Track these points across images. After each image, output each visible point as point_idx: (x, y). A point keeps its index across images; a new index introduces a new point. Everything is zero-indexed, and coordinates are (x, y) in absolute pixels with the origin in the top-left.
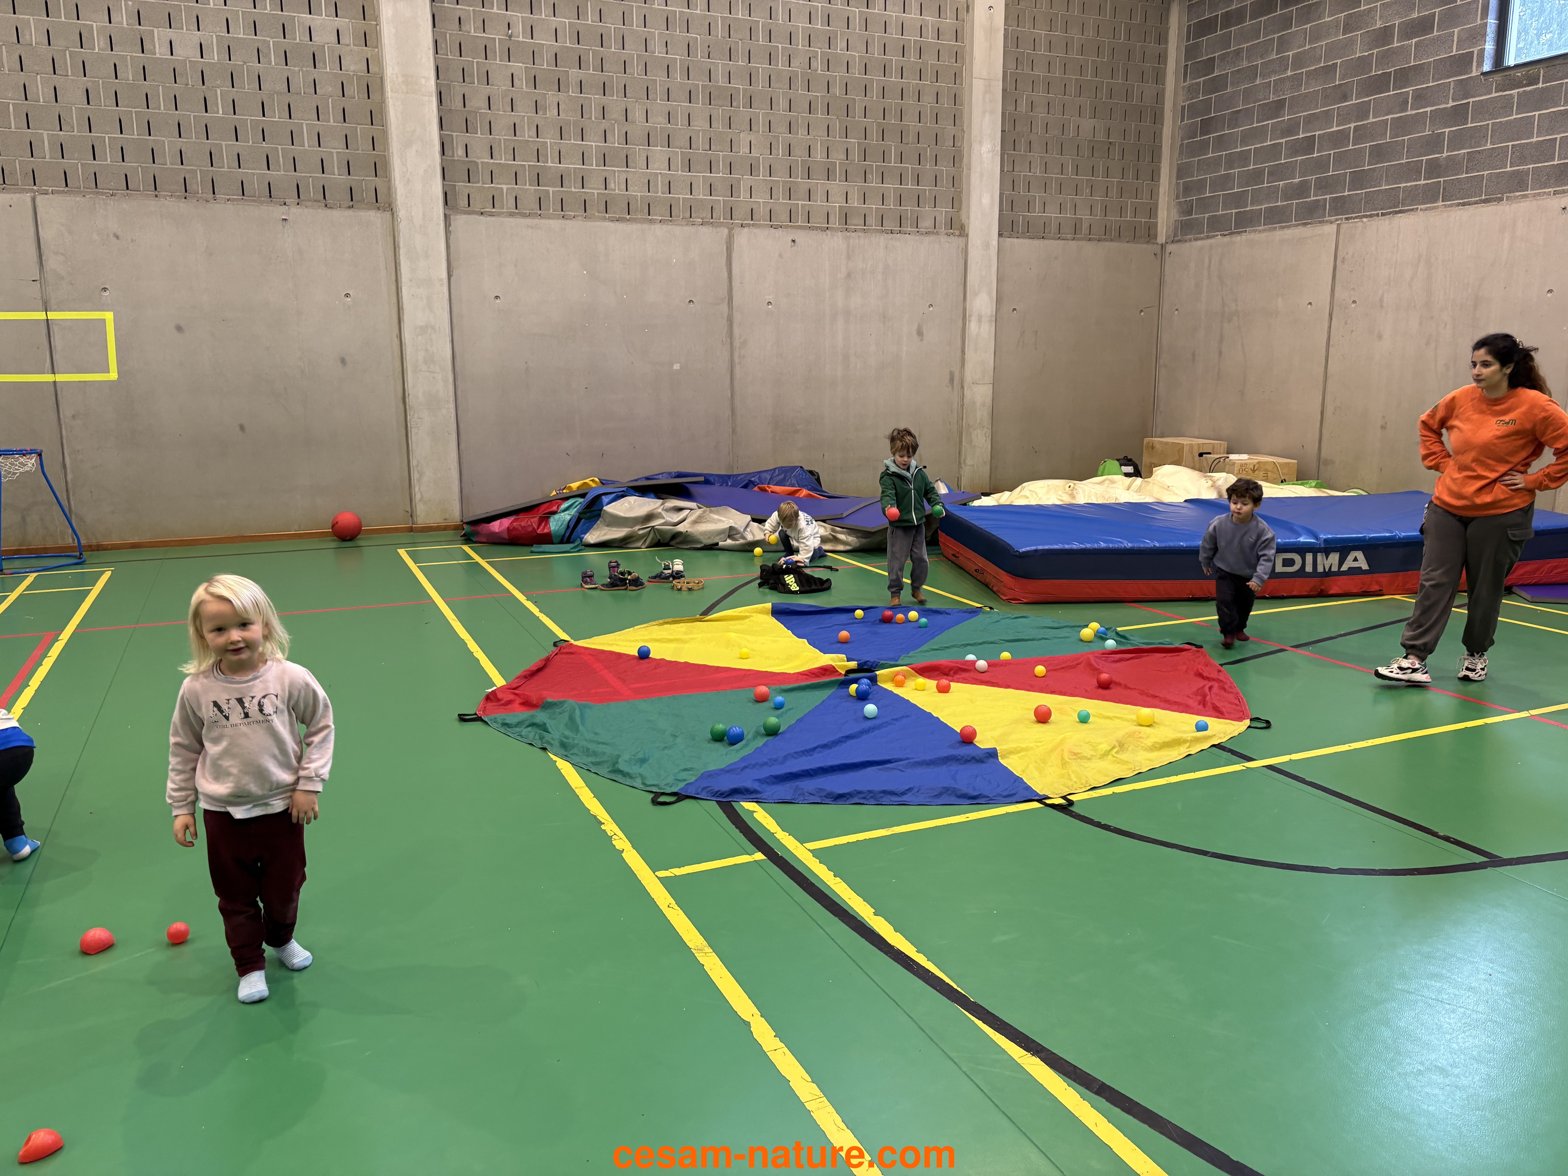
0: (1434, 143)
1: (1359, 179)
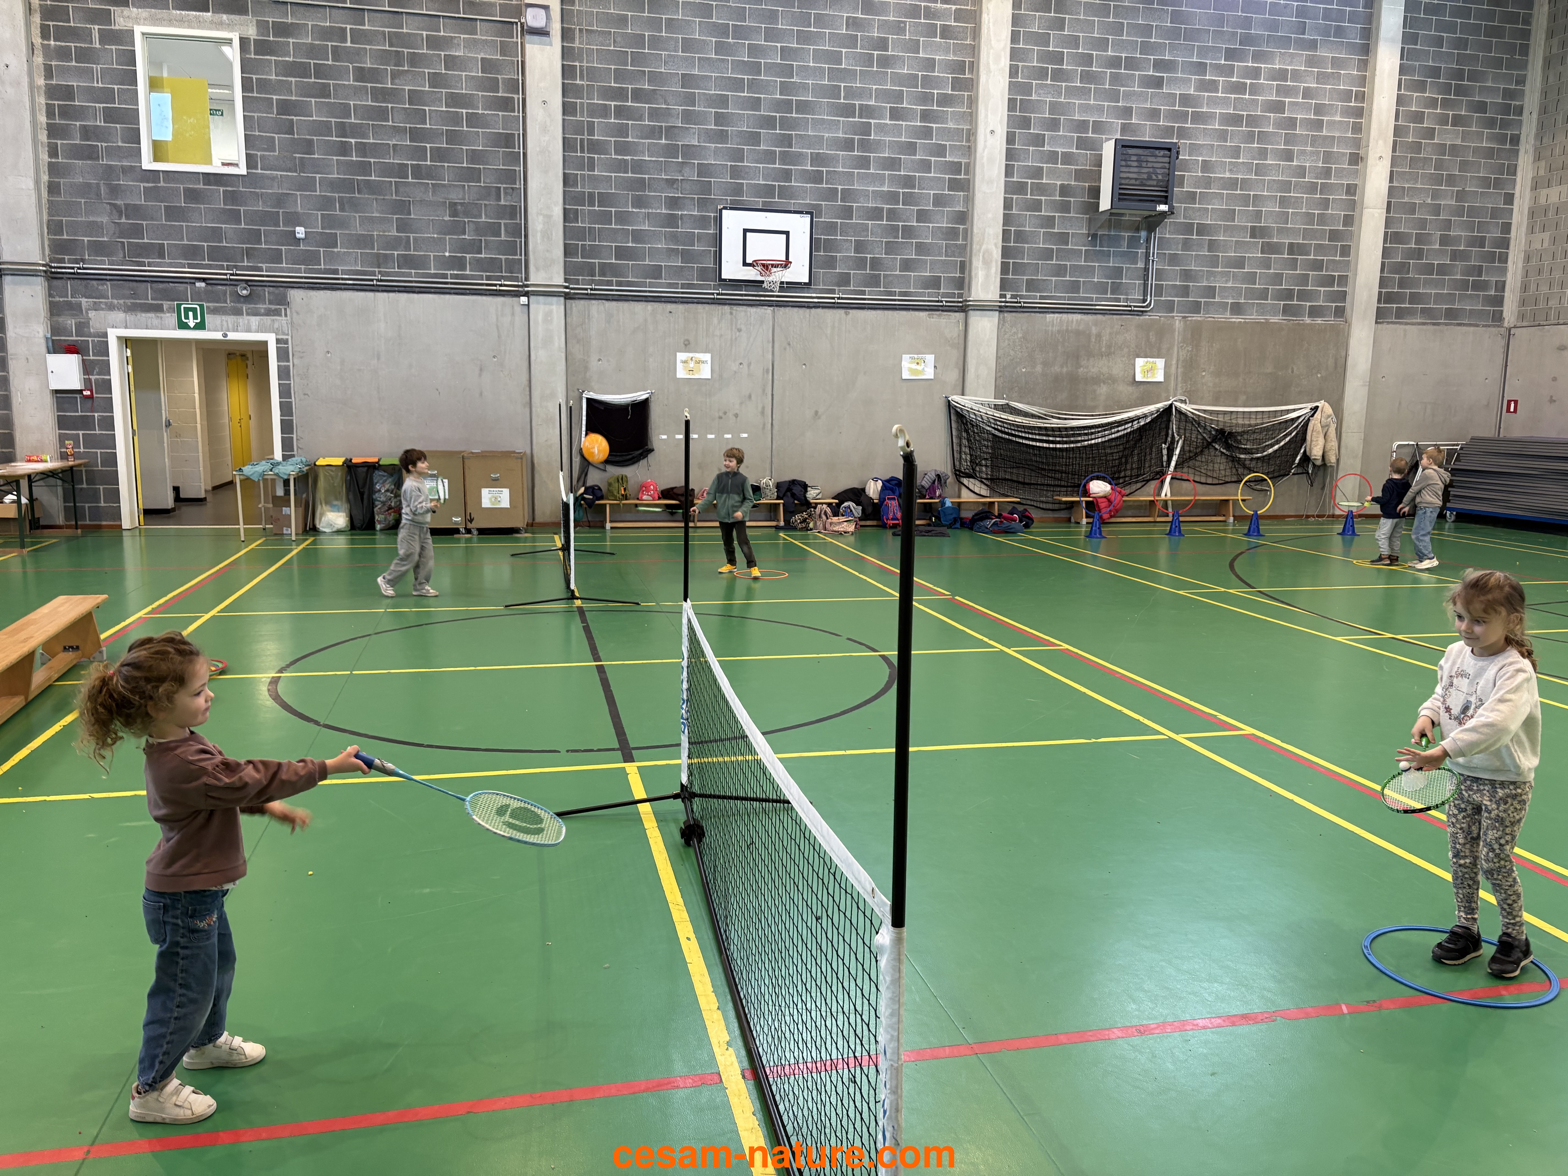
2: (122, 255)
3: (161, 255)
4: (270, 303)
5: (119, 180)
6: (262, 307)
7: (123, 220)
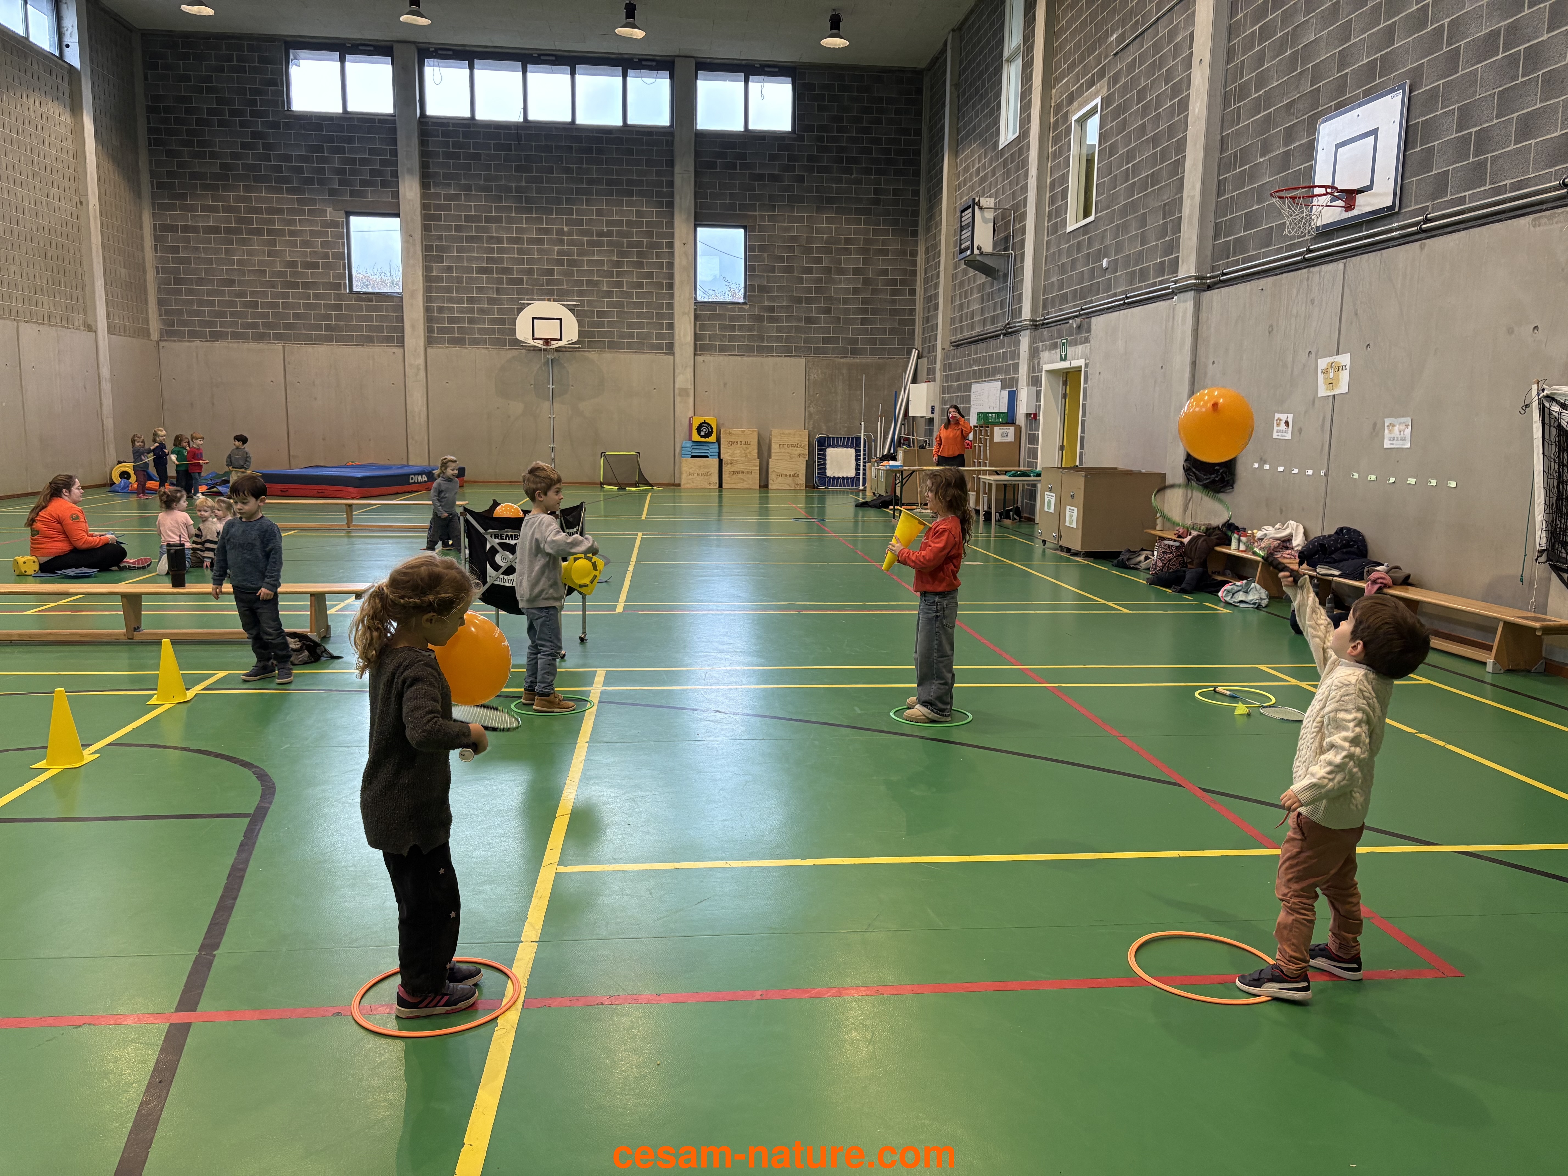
0: (328, 317)
1: (288, 326)
4: (1086, 332)
5: (1061, 246)
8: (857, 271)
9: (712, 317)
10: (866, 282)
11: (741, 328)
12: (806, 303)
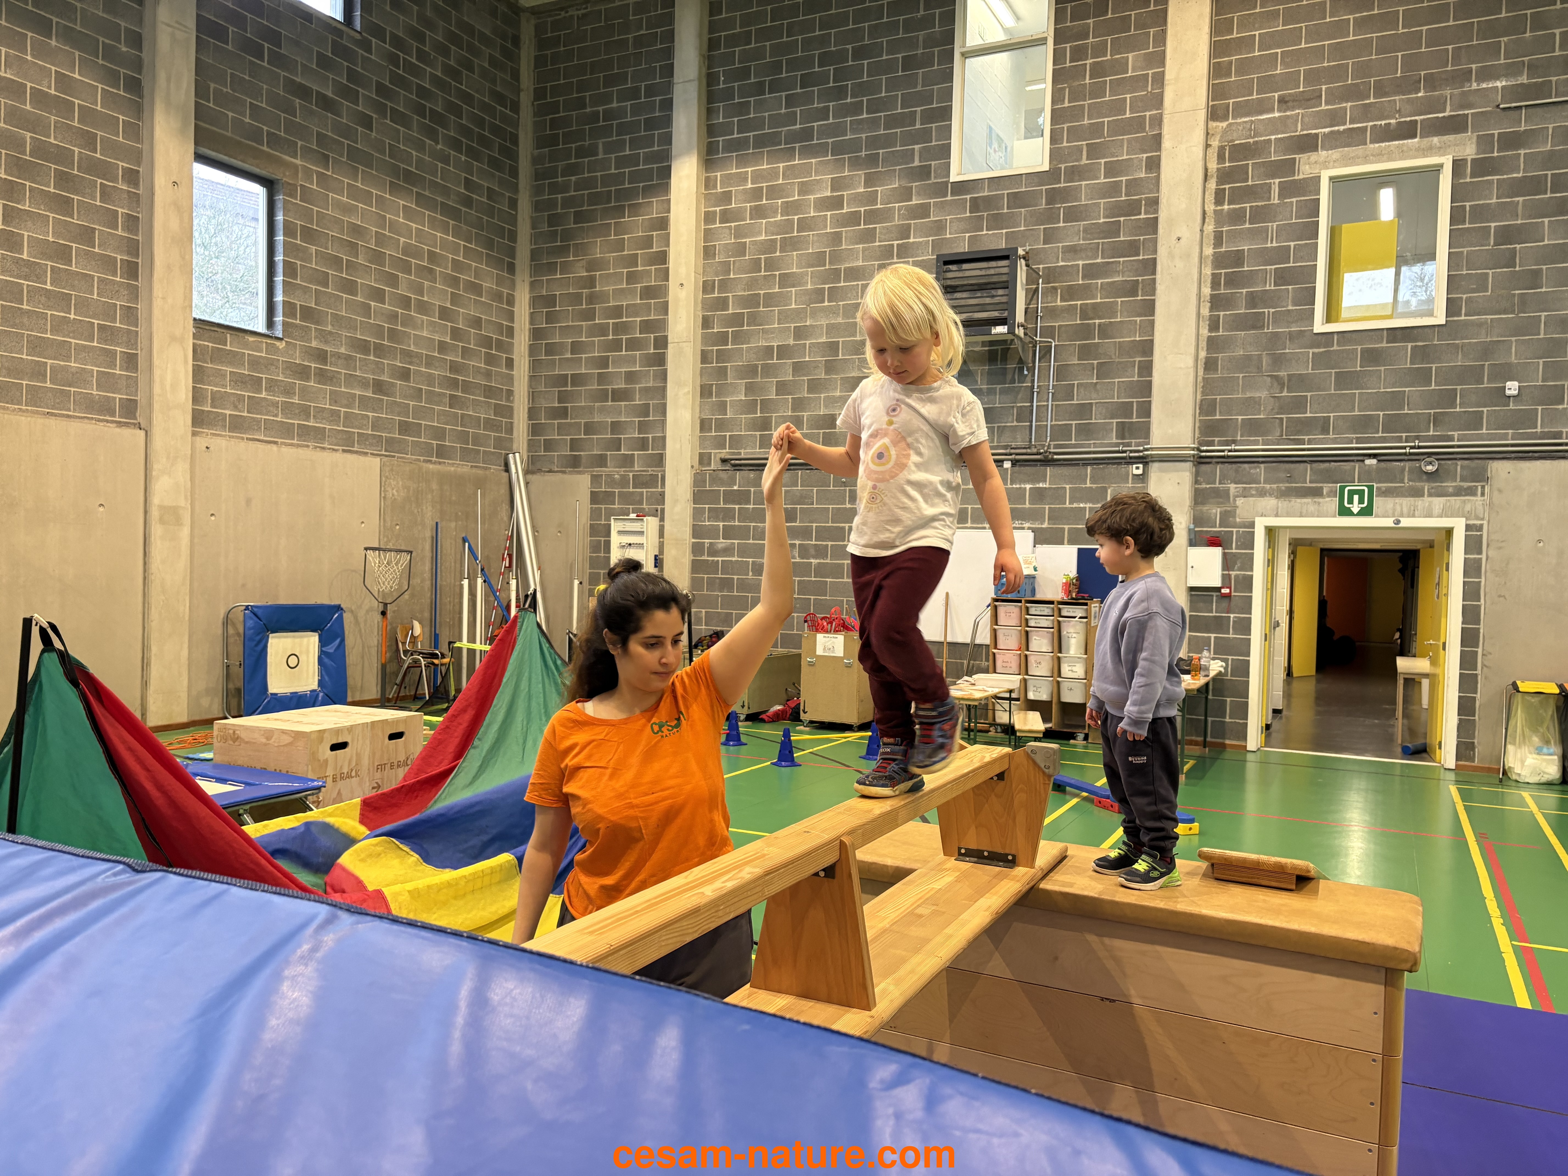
2: (1278, 434)
3: (1325, 430)
4: (1462, 480)
5: (1285, 349)
6: (1450, 485)
7: (1285, 394)
8: (444, 313)
9: (218, 356)
10: (456, 334)
11: (272, 385)
12: (375, 356)
